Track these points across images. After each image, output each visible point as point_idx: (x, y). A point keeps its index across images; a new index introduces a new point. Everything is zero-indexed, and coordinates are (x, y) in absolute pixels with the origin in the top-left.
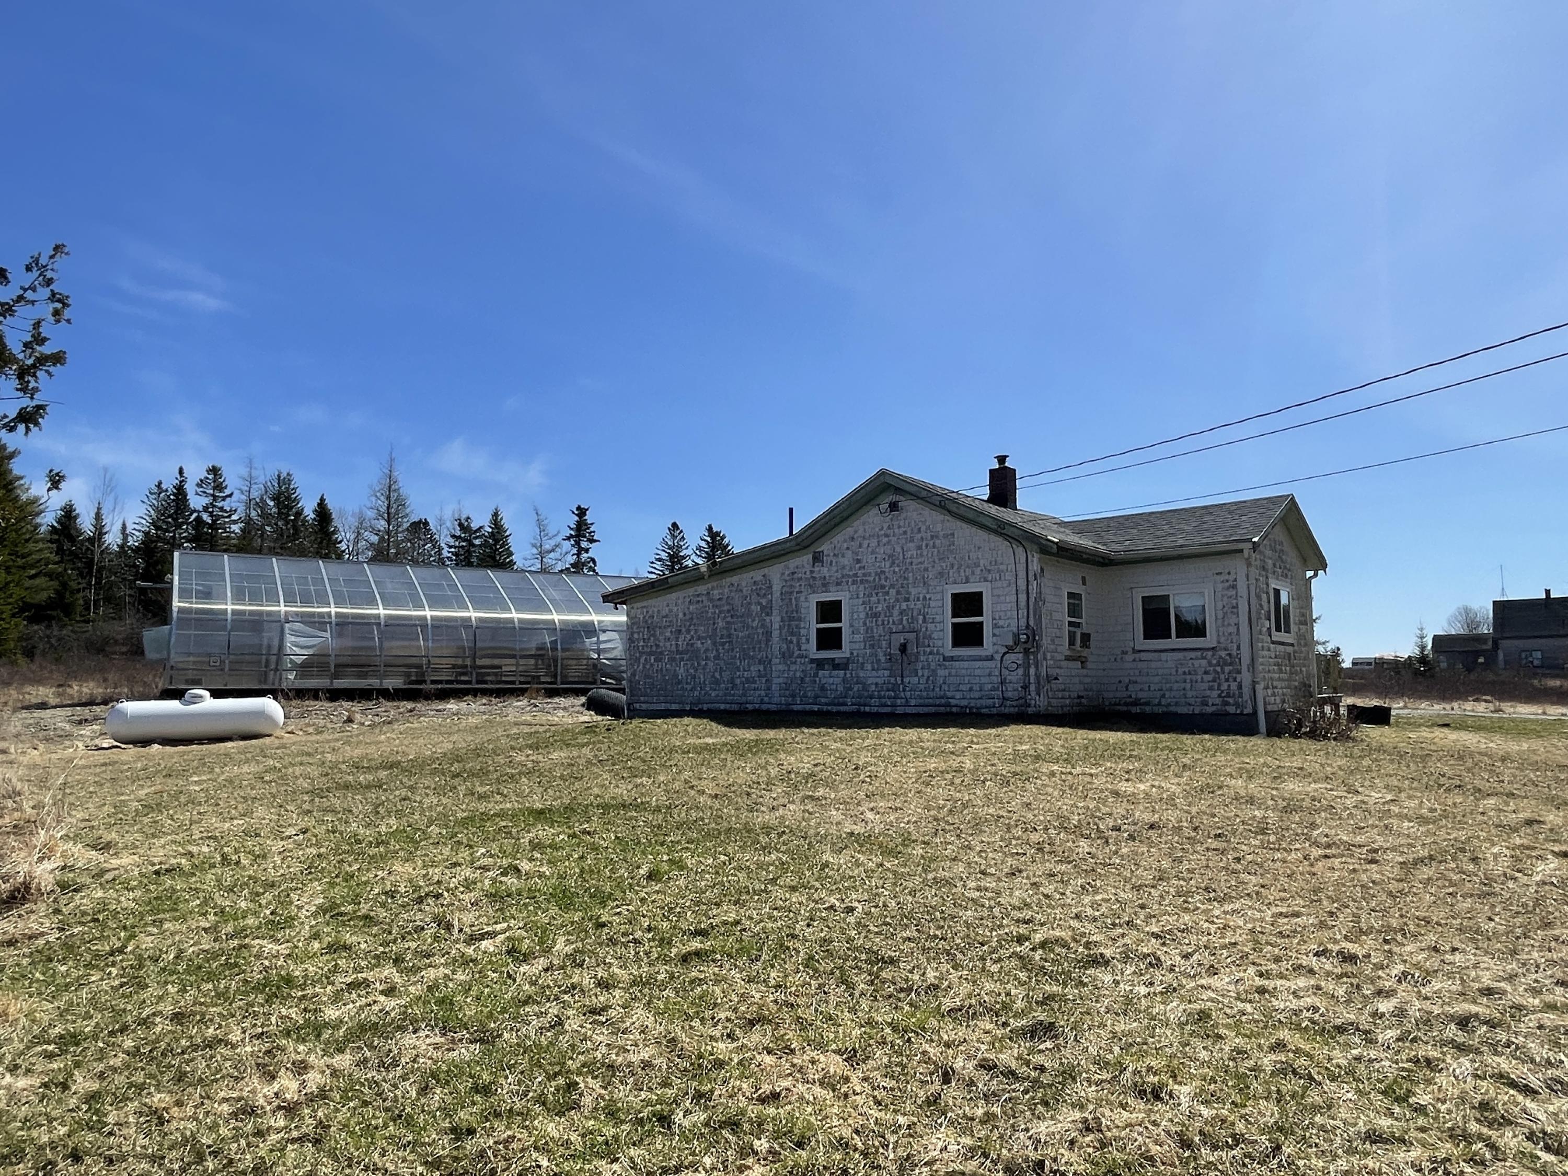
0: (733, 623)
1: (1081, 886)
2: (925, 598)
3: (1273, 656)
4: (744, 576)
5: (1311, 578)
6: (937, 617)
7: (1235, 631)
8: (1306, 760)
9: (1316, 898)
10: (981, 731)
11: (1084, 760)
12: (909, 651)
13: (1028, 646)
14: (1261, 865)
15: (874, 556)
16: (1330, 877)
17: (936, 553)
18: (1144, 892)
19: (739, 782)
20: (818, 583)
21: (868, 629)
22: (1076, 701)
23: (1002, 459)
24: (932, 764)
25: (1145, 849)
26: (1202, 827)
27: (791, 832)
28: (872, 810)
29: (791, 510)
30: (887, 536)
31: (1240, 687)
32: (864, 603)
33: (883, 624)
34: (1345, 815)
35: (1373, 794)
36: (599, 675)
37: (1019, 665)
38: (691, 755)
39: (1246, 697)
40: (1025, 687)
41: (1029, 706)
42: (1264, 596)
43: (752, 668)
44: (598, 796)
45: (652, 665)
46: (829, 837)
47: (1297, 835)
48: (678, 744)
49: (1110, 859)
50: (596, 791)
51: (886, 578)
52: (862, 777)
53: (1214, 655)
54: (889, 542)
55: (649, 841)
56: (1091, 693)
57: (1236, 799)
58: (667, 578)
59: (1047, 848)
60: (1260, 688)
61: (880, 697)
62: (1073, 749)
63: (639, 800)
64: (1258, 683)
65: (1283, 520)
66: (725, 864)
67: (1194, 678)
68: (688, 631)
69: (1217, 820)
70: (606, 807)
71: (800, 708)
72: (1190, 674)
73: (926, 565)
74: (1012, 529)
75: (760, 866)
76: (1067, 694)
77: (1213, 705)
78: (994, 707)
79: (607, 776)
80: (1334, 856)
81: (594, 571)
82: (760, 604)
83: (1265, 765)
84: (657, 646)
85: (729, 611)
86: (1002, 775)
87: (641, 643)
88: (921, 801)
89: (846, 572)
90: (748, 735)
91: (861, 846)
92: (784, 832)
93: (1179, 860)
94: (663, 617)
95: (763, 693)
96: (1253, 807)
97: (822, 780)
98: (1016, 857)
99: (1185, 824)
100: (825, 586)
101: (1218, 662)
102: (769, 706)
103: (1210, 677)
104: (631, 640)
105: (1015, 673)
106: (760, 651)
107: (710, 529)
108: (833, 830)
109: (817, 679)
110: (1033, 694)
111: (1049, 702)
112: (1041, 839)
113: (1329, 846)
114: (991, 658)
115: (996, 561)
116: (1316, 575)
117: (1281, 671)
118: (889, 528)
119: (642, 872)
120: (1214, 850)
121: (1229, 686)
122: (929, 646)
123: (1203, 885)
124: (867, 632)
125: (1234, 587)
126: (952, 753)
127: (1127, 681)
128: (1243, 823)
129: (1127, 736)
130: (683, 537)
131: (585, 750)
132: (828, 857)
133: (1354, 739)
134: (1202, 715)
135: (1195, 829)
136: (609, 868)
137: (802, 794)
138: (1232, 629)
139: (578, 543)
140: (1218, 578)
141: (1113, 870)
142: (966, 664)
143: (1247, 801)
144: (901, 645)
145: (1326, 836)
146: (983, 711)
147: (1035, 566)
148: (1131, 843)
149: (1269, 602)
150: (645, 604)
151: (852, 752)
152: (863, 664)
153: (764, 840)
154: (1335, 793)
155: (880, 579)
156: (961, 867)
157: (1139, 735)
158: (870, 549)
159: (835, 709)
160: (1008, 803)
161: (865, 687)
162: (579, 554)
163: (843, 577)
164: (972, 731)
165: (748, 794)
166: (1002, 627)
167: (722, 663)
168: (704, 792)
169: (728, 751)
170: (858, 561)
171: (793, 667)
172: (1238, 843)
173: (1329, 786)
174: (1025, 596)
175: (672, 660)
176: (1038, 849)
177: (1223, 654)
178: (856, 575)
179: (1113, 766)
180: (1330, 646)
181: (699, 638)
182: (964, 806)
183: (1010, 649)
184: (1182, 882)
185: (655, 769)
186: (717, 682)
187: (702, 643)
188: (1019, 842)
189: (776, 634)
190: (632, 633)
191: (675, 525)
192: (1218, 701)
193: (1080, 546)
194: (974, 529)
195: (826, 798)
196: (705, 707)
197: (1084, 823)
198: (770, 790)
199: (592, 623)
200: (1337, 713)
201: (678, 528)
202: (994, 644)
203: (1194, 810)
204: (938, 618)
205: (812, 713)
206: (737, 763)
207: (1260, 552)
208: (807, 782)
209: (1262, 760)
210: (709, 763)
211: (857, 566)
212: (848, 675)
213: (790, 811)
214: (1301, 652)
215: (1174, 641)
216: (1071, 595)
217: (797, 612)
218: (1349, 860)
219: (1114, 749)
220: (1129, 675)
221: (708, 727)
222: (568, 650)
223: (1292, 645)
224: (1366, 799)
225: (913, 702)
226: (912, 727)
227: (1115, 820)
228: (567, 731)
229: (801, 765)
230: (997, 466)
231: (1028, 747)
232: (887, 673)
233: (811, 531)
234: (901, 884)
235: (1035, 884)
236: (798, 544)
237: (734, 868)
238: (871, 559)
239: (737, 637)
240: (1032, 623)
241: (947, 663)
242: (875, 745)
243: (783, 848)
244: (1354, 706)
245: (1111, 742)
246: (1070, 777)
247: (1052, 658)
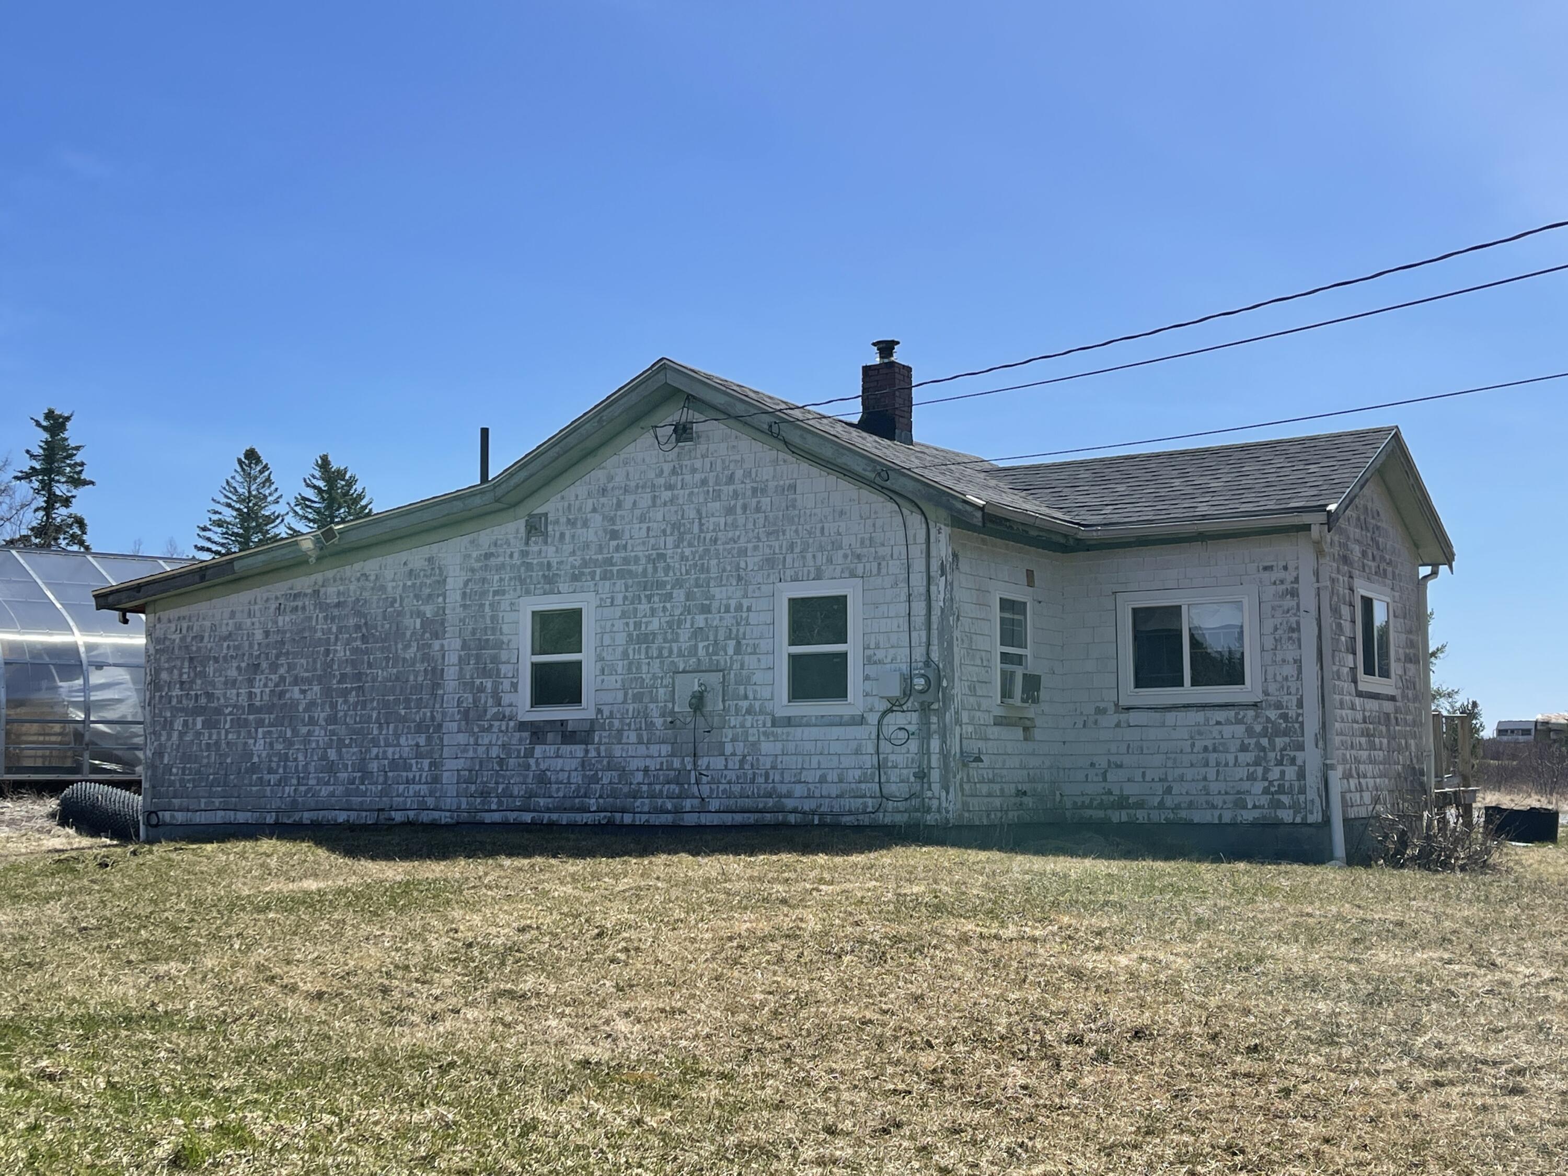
0: (367, 652)
1: (1008, 1150)
2: (739, 608)
3: (1359, 717)
4: (390, 559)
5: (1425, 577)
6: (762, 642)
7: (1295, 673)
8: (1409, 908)
9: (1416, 1160)
10: (838, 860)
11: (1022, 913)
12: (709, 708)
13: (927, 698)
14: (1325, 1102)
15: (644, 526)
16: (1442, 1121)
17: (762, 521)
18: (1120, 1157)
19: (369, 966)
20: (537, 574)
21: (630, 664)
22: (1013, 800)
23: (886, 348)
24: (744, 923)
25: (1125, 1077)
26: (1225, 1033)
27: (467, 1061)
28: (627, 1014)
29: (485, 432)
30: (670, 487)
31: (1301, 775)
32: (624, 615)
33: (660, 656)
34: (1472, 1007)
35: (1521, 968)
36: (86, 755)
37: (910, 734)
38: (271, 915)
39: (1312, 794)
40: (922, 775)
41: (929, 810)
42: (1345, 611)
43: (403, 741)
44: (74, 1000)
45: (198, 734)
46: (542, 1071)
47: (1389, 1044)
48: (246, 892)
49: (1061, 1096)
50: (71, 990)
51: (667, 569)
52: (609, 952)
53: (1257, 716)
54: (672, 501)
55: (179, 1092)
56: (1039, 787)
57: (1287, 980)
58: (231, 561)
59: (950, 1079)
60: (1335, 777)
61: (652, 796)
62: (1003, 892)
63: (160, 1008)
64: (1332, 767)
65: (1380, 473)
66: (330, 1130)
67: (1222, 757)
68: (274, 667)
69: (1252, 1019)
70: (90, 1024)
71: (497, 817)
72: (1215, 750)
73: (742, 543)
74: (903, 480)
75: (403, 1133)
76: (996, 787)
77: (1255, 807)
78: (864, 812)
79: (98, 959)
80: (1452, 1083)
81: (81, 543)
82: (420, 614)
83: (1339, 917)
84: (210, 696)
85: (358, 627)
86: (873, 942)
87: (176, 692)
88: (721, 996)
89: (591, 554)
90: (390, 874)
91: (603, 1085)
92: (452, 1065)
93: (1181, 1096)
94: (225, 639)
95: (424, 789)
96: (1315, 995)
97: (532, 958)
98: (893, 1099)
99: (1197, 1029)
100: (550, 582)
101: (1265, 729)
102: (436, 815)
103: (1249, 757)
104: (155, 684)
105: (903, 749)
106: (419, 707)
107: (324, 464)
108: (549, 1058)
109: (532, 761)
110: (936, 787)
111: (965, 804)
112: (939, 1063)
113: (1442, 1064)
114: (861, 721)
115: (871, 539)
116: (1434, 573)
117: (1372, 747)
118: (674, 472)
119: (159, 1152)
120: (1247, 1075)
121: (1283, 773)
122: (746, 697)
123: (1223, 1142)
124: (629, 669)
125: (1294, 593)
126: (784, 901)
127: (1104, 765)
128: (1297, 1024)
129: (1101, 867)
130: (268, 479)
131: (54, 909)
132: (538, 1111)
133: (1494, 868)
134: (1233, 824)
135: (1214, 1037)
136: (91, 1147)
137: (491, 987)
138: (1289, 670)
139: (47, 486)
140: (1266, 575)
141: (1067, 1118)
142: (814, 732)
143: (1306, 985)
144: (693, 697)
145: (1439, 1046)
146: (847, 820)
147: (942, 549)
148: (1100, 1067)
149: (1353, 622)
150: (184, 611)
151: (594, 903)
152: (620, 731)
153: (412, 1080)
154: (1457, 967)
155: (655, 569)
156: (788, 1122)
157: (1122, 863)
158: (637, 512)
159: (565, 818)
160: (882, 994)
161: (623, 772)
162: (48, 508)
163: (585, 564)
164: (821, 859)
165: (385, 991)
166: (880, 662)
167: (342, 730)
168: (294, 989)
169: (349, 904)
170: (614, 535)
171: (485, 739)
172: (1287, 1062)
173: (1446, 956)
174: (923, 604)
175: (240, 724)
176: (933, 1083)
177: (1273, 714)
178: (609, 562)
179: (1074, 922)
180: (1461, 700)
181: (296, 681)
182: (802, 1003)
183: (894, 706)
184: (1186, 1138)
185: (197, 944)
186: (331, 768)
187: (303, 692)
188: (899, 1069)
189: (451, 673)
190: (158, 671)
191: (251, 455)
192: (1264, 800)
193: (1024, 513)
194: (832, 479)
195: (538, 994)
196: (307, 817)
197: (1018, 1030)
198: (430, 982)
199: (72, 650)
200: (1468, 823)
201: (258, 460)
202: (867, 695)
203: (1213, 1002)
204: (764, 646)
205: (519, 826)
206: (366, 929)
207: (1341, 531)
208: (503, 963)
209: (1334, 909)
210: (307, 932)
211: (614, 543)
212: (593, 754)
213: (467, 1021)
214: (1408, 712)
215: (1188, 692)
216: (1006, 605)
217: (494, 630)
218: (1475, 1089)
219: (1078, 890)
220: (1109, 753)
221: (311, 858)
222: (20, 704)
223: (1393, 698)
224: (1508, 977)
225: (714, 804)
226: (712, 850)
227: (1074, 1024)
228: (15, 868)
229: (493, 930)
230: (877, 360)
231: (923, 888)
232: (665, 749)
233: (523, 474)
234: (675, 1159)
235: (924, 1148)
236: (497, 500)
237: (348, 1140)
238: (638, 531)
239: (374, 680)
240: (935, 656)
241: (779, 730)
242: (639, 888)
243: (450, 1096)
244: (1497, 809)
245: (1073, 876)
246: (995, 944)
247: (972, 719)
